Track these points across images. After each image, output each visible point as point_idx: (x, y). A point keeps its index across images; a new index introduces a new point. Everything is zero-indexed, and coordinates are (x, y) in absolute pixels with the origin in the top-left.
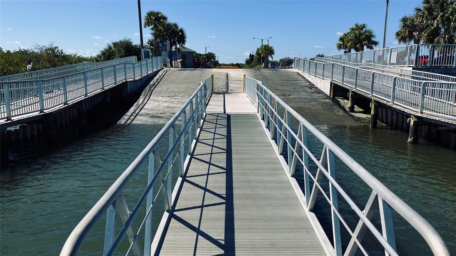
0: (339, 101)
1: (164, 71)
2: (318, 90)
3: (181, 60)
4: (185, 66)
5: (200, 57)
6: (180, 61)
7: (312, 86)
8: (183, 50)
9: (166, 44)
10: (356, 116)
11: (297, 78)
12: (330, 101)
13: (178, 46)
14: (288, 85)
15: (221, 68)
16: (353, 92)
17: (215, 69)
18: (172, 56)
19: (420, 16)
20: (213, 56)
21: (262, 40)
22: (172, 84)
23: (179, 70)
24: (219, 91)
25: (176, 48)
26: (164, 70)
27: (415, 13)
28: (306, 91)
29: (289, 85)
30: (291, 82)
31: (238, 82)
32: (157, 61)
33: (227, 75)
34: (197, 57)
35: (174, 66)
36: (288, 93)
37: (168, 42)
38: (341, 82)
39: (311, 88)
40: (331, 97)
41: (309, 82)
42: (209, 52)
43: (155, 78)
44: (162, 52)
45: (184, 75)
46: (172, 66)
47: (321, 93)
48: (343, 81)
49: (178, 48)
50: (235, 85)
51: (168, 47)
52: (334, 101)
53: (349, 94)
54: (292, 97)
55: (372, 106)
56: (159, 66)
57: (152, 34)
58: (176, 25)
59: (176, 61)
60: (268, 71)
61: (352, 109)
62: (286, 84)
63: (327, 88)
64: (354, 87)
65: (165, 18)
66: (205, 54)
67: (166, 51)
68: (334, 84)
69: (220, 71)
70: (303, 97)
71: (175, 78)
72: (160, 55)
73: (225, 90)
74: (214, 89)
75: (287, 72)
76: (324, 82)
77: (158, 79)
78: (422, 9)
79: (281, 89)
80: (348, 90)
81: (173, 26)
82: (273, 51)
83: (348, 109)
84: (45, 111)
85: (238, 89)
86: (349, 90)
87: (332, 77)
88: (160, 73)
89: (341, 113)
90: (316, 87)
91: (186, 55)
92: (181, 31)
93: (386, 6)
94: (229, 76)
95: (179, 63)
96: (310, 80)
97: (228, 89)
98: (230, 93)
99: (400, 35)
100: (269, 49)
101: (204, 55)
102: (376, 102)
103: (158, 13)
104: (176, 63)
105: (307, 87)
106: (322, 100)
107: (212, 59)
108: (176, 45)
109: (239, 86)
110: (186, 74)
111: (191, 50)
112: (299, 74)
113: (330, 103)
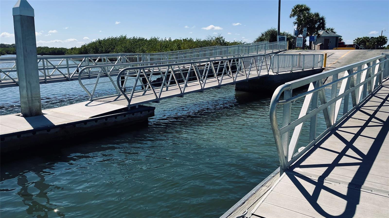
4: (325, 48)
6: (320, 44)
8: (326, 35)
15: (337, 49)
37: (305, 29)
51: (305, 33)
57: (294, 23)
91: (329, 39)
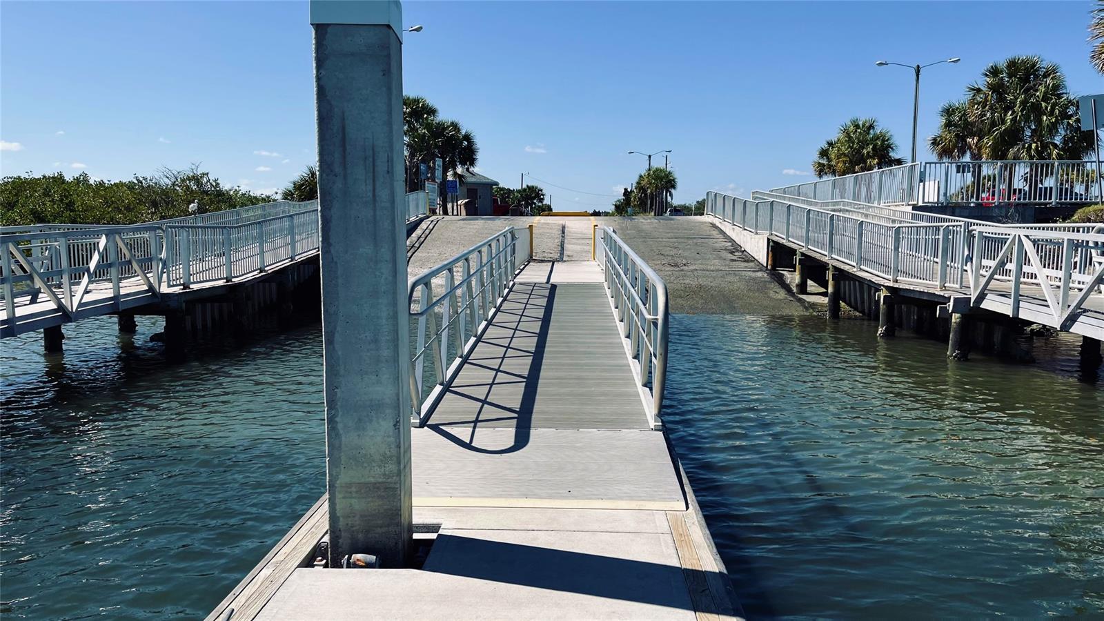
0: (783, 275)
1: (432, 221)
2: (746, 256)
3: (467, 201)
4: (473, 210)
5: (508, 197)
6: (464, 202)
7: (736, 248)
8: (470, 179)
9: (434, 168)
10: (808, 300)
11: (708, 233)
12: (766, 275)
13: (459, 170)
14: (686, 247)
15: (551, 216)
16: (803, 254)
17: (538, 218)
18: (446, 192)
19: (979, 103)
20: (538, 194)
21: (650, 156)
22: (449, 245)
23: (463, 220)
24: (544, 257)
25: (455, 174)
26: (431, 219)
27: (970, 97)
28: (720, 258)
29: (689, 246)
30: (695, 241)
31: (583, 241)
32: (417, 199)
33: (564, 227)
34: (502, 195)
35: (450, 214)
36: (684, 262)
37: (439, 162)
38: (784, 237)
39: (732, 253)
40: (769, 267)
41: (732, 241)
42: (529, 185)
43: (414, 235)
44: (426, 182)
45: (473, 228)
46: (446, 213)
47: (752, 261)
48: (788, 236)
49: (459, 175)
50: (578, 248)
51: (439, 173)
52: (773, 274)
53: (796, 258)
54: (692, 267)
55: (829, 276)
56: (421, 211)
58: (455, 126)
59: (455, 204)
60: (649, 221)
61: (803, 288)
62: (683, 244)
63: (761, 250)
64: (804, 244)
65: (432, 112)
66: (520, 188)
67: (434, 180)
68: (773, 241)
69: (549, 221)
70: (712, 268)
71: (455, 235)
72: (422, 188)
73: (557, 256)
74: (534, 254)
75: (689, 222)
76: (757, 240)
77: (420, 237)
78: (984, 89)
79: (671, 253)
80: (793, 252)
81: (449, 127)
82: (674, 180)
83: (795, 290)
84: (233, 280)
85: (584, 255)
86: (796, 250)
87: (771, 229)
88: (424, 225)
89: (782, 294)
90: (743, 249)
91: (477, 189)
92: (467, 137)
93: (915, 82)
94: (566, 229)
95: (462, 206)
96: (734, 237)
97: (562, 254)
98: (565, 261)
99: (939, 144)
100: (664, 177)
101: (518, 191)
102: (835, 268)
103: (417, 101)
104: (455, 208)
105: (726, 250)
106: (749, 273)
107: (535, 201)
108: (454, 169)
109: (586, 248)
110: (478, 227)
111: (488, 179)
112: (714, 226)
113: (763, 279)
